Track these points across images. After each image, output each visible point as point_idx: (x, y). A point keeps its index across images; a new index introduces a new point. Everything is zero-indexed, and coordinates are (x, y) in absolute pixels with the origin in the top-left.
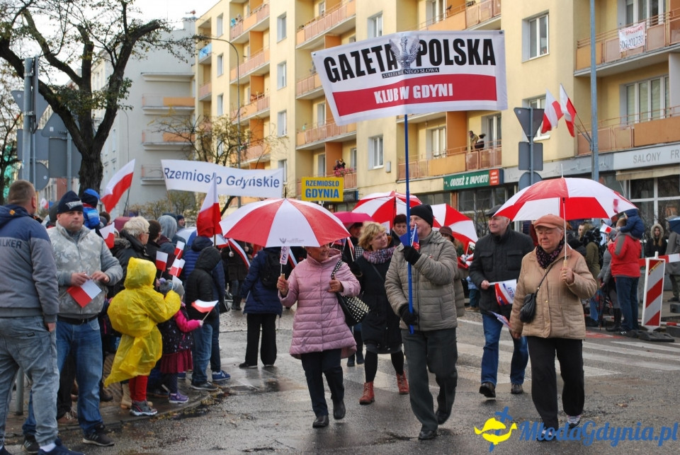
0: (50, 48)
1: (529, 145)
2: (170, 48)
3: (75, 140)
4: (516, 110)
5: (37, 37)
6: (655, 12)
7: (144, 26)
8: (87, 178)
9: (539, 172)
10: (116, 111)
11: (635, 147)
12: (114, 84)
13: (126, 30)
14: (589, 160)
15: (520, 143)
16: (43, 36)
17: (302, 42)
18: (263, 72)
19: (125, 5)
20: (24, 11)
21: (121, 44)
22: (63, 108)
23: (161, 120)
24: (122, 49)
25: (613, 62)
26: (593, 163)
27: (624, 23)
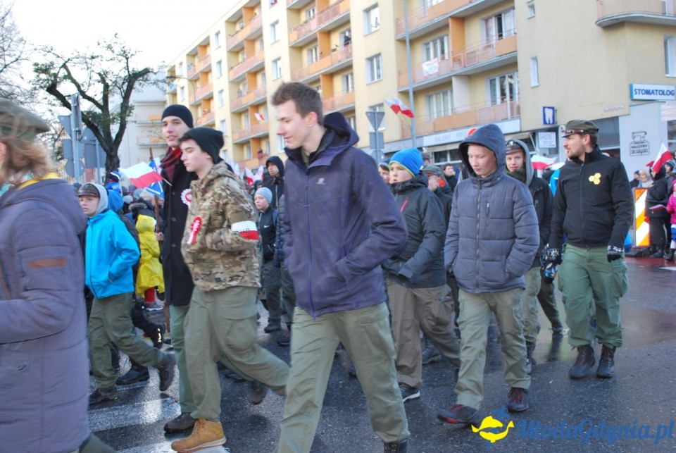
0: (82, 88)
1: (375, 134)
2: (157, 84)
3: (101, 144)
4: (367, 113)
5: (74, 81)
6: (443, 52)
7: (140, 72)
8: (111, 167)
9: (382, 150)
10: (126, 124)
11: (436, 132)
12: (124, 108)
13: (129, 75)
14: (411, 141)
15: (371, 133)
16: (77, 81)
17: (233, 77)
18: (210, 97)
19: (127, 59)
20: (64, 66)
21: (126, 84)
22: (93, 125)
23: (149, 129)
24: (128, 86)
25: (419, 83)
26: (413, 143)
27: (425, 59)
